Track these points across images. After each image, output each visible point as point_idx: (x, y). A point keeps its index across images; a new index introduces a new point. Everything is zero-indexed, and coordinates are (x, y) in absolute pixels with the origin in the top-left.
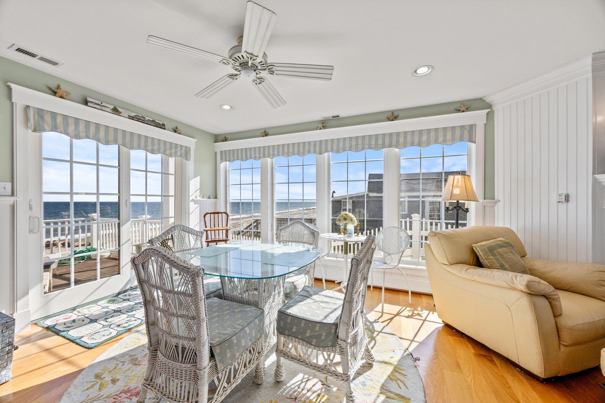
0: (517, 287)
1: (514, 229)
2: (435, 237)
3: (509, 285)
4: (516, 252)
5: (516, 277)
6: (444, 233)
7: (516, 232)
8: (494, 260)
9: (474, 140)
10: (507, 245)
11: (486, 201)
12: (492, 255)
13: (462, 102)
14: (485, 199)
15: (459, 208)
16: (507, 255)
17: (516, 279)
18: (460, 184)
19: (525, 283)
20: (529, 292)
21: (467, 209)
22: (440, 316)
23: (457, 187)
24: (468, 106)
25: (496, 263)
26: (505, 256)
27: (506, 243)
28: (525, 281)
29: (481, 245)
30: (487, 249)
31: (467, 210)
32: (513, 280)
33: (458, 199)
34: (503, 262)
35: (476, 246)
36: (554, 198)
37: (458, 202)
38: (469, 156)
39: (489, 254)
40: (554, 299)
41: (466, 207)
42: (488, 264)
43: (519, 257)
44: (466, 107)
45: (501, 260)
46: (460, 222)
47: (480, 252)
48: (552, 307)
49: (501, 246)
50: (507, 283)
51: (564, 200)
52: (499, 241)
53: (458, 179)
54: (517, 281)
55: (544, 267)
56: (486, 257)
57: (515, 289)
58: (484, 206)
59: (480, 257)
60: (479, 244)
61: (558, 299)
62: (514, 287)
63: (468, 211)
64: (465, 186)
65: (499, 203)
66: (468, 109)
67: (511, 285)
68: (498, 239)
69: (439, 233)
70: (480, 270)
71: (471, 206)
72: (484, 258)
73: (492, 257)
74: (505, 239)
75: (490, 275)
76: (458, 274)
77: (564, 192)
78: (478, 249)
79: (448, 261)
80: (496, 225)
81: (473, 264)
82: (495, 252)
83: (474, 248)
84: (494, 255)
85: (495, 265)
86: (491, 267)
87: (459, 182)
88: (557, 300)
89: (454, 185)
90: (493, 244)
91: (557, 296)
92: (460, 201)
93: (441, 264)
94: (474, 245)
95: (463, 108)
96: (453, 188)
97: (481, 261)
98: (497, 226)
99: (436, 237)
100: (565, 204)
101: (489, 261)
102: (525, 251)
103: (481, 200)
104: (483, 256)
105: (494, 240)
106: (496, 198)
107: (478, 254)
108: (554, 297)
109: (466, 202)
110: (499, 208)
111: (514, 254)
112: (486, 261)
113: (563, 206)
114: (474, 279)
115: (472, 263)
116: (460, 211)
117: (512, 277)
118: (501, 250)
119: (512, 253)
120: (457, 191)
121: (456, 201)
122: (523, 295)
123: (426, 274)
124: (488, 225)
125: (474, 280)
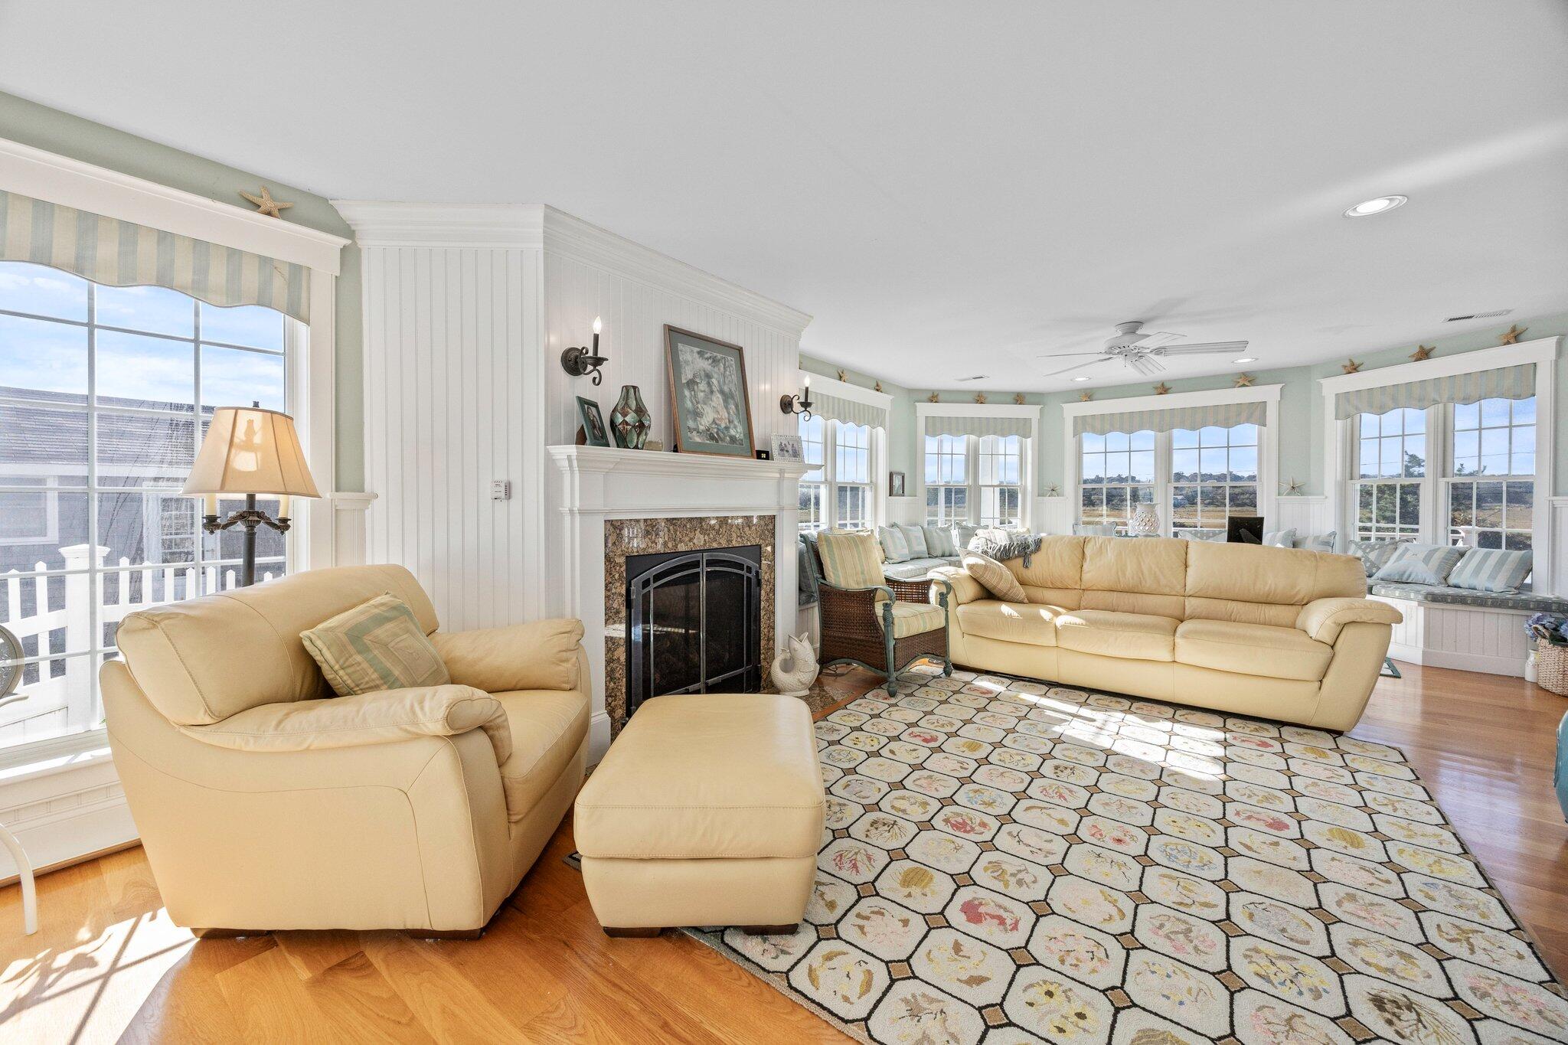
0: (426, 731)
1: (411, 567)
2: (154, 632)
3: (406, 731)
4: (417, 627)
5: (421, 702)
6: (192, 613)
7: (415, 575)
8: (365, 665)
9: (303, 311)
10: (398, 612)
11: (340, 495)
12: (359, 652)
13: (268, 184)
14: (338, 489)
15: (257, 519)
16: (398, 639)
17: (422, 709)
18: (257, 439)
19: (441, 713)
20: (452, 733)
21: (285, 521)
22: (179, 921)
23: (248, 446)
24: (288, 205)
25: (370, 671)
26: (393, 644)
27: (394, 608)
28: (444, 708)
29: (326, 630)
30: (345, 639)
31: (283, 525)
32: (414, 713)
33: (251, 490)
34: (389, 665)
35: (312, 637)
36: (488, 491)
37: (251, 498)
38: (289, 357)
39: (351, 649)
40: (498, 728)
41: (281, 515)
42: (349, 682)
43: (422, 637)
44: (280, 205)
45: (383, 660)
46: (258, 560)
47: (325, 651)
48: (495, 747)
49: (380, 620)
50: (401, 729)
51: (502, 494)
52: (376, 607)
53: (250, 422)
54: (425, 714)
55: (474, 649)
56: (341, 661)
57: (418, 737)
58: (336, 510)
59: (325, 668)
60: (320, 626)
61: (505, 723)
62: (417, 734)
63: (287, 527)
64: (274, 449)
65: (375, 501)
66: (282, 213)
67: (409, 728)
68: (372, 602)
69: (169, 616)
70: (325, 709)
71: (299, 510)
72: (337, 667)
73: (359, 658)
74: (392, 596)
75: (353, 720)
76: (251, 747)
77: (502, 477)
78: (319, 643)
79: (209, 710)
80: (369, 562)
81: (303, 696)
82: (367, 640)
83: (307, 643)
84: (363, 650)
85: (367, 679)
86: (357, 686)
87: (254, 433)
88: (504, 727)
89: (236, 440)
90: (363, 618)
91: (503, 718)
92: (259, 497)
93: (183, 730)
94: (304, 634)
95: (267, 204)
96: (233, 451)
97: (329, 675)
98: (371, 564)
99: (157, 634)
100: (505, 502)
101: (349, 670)
102: (434, 617)
103: (328, 494)
104: (332, 662)
105: (365, 605)
106: (367, 487)
107: (318, 658)
108: (499, 721)
109: (281, 498)
110: (376, 512)
111: (413, 635)
112: (341, 673)
113: (501, 506)
114: (305, 746)
115: (301, 689)
116: (261, 528)
117: (412, 706)
118: (382, 632)
119: (408, 631)
120: (246, 462)
121: (243, 497)
122: (440, 744)
123: (112, 775)
124: (349, 562)
125: (307, 749)
